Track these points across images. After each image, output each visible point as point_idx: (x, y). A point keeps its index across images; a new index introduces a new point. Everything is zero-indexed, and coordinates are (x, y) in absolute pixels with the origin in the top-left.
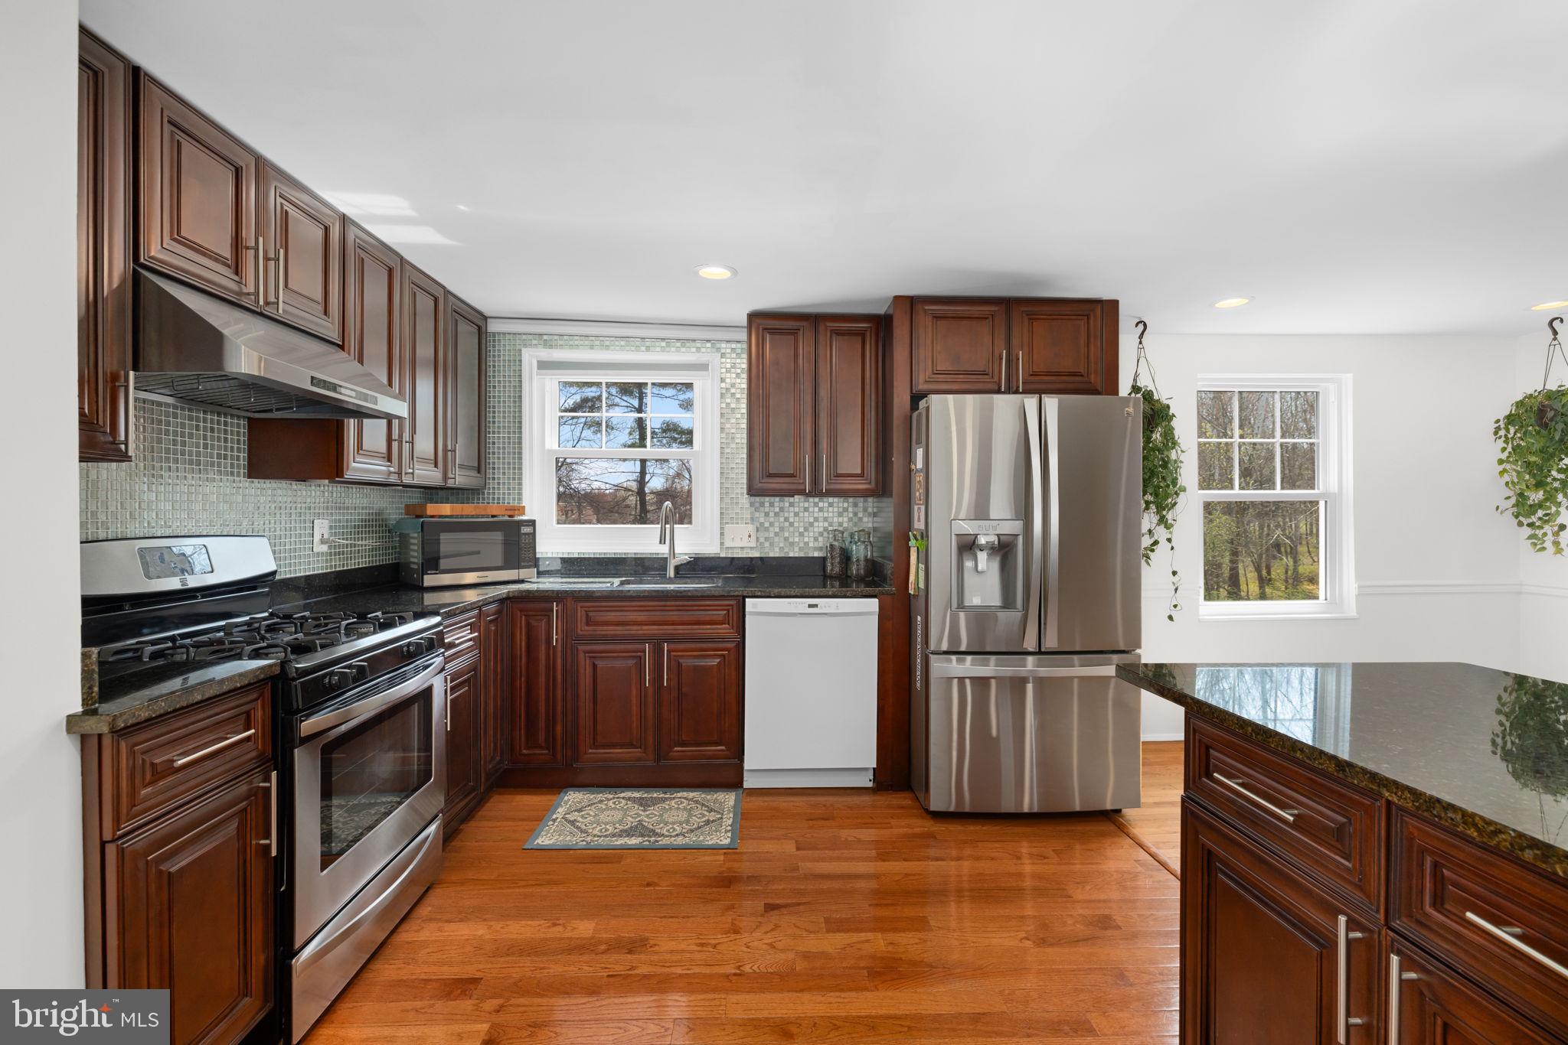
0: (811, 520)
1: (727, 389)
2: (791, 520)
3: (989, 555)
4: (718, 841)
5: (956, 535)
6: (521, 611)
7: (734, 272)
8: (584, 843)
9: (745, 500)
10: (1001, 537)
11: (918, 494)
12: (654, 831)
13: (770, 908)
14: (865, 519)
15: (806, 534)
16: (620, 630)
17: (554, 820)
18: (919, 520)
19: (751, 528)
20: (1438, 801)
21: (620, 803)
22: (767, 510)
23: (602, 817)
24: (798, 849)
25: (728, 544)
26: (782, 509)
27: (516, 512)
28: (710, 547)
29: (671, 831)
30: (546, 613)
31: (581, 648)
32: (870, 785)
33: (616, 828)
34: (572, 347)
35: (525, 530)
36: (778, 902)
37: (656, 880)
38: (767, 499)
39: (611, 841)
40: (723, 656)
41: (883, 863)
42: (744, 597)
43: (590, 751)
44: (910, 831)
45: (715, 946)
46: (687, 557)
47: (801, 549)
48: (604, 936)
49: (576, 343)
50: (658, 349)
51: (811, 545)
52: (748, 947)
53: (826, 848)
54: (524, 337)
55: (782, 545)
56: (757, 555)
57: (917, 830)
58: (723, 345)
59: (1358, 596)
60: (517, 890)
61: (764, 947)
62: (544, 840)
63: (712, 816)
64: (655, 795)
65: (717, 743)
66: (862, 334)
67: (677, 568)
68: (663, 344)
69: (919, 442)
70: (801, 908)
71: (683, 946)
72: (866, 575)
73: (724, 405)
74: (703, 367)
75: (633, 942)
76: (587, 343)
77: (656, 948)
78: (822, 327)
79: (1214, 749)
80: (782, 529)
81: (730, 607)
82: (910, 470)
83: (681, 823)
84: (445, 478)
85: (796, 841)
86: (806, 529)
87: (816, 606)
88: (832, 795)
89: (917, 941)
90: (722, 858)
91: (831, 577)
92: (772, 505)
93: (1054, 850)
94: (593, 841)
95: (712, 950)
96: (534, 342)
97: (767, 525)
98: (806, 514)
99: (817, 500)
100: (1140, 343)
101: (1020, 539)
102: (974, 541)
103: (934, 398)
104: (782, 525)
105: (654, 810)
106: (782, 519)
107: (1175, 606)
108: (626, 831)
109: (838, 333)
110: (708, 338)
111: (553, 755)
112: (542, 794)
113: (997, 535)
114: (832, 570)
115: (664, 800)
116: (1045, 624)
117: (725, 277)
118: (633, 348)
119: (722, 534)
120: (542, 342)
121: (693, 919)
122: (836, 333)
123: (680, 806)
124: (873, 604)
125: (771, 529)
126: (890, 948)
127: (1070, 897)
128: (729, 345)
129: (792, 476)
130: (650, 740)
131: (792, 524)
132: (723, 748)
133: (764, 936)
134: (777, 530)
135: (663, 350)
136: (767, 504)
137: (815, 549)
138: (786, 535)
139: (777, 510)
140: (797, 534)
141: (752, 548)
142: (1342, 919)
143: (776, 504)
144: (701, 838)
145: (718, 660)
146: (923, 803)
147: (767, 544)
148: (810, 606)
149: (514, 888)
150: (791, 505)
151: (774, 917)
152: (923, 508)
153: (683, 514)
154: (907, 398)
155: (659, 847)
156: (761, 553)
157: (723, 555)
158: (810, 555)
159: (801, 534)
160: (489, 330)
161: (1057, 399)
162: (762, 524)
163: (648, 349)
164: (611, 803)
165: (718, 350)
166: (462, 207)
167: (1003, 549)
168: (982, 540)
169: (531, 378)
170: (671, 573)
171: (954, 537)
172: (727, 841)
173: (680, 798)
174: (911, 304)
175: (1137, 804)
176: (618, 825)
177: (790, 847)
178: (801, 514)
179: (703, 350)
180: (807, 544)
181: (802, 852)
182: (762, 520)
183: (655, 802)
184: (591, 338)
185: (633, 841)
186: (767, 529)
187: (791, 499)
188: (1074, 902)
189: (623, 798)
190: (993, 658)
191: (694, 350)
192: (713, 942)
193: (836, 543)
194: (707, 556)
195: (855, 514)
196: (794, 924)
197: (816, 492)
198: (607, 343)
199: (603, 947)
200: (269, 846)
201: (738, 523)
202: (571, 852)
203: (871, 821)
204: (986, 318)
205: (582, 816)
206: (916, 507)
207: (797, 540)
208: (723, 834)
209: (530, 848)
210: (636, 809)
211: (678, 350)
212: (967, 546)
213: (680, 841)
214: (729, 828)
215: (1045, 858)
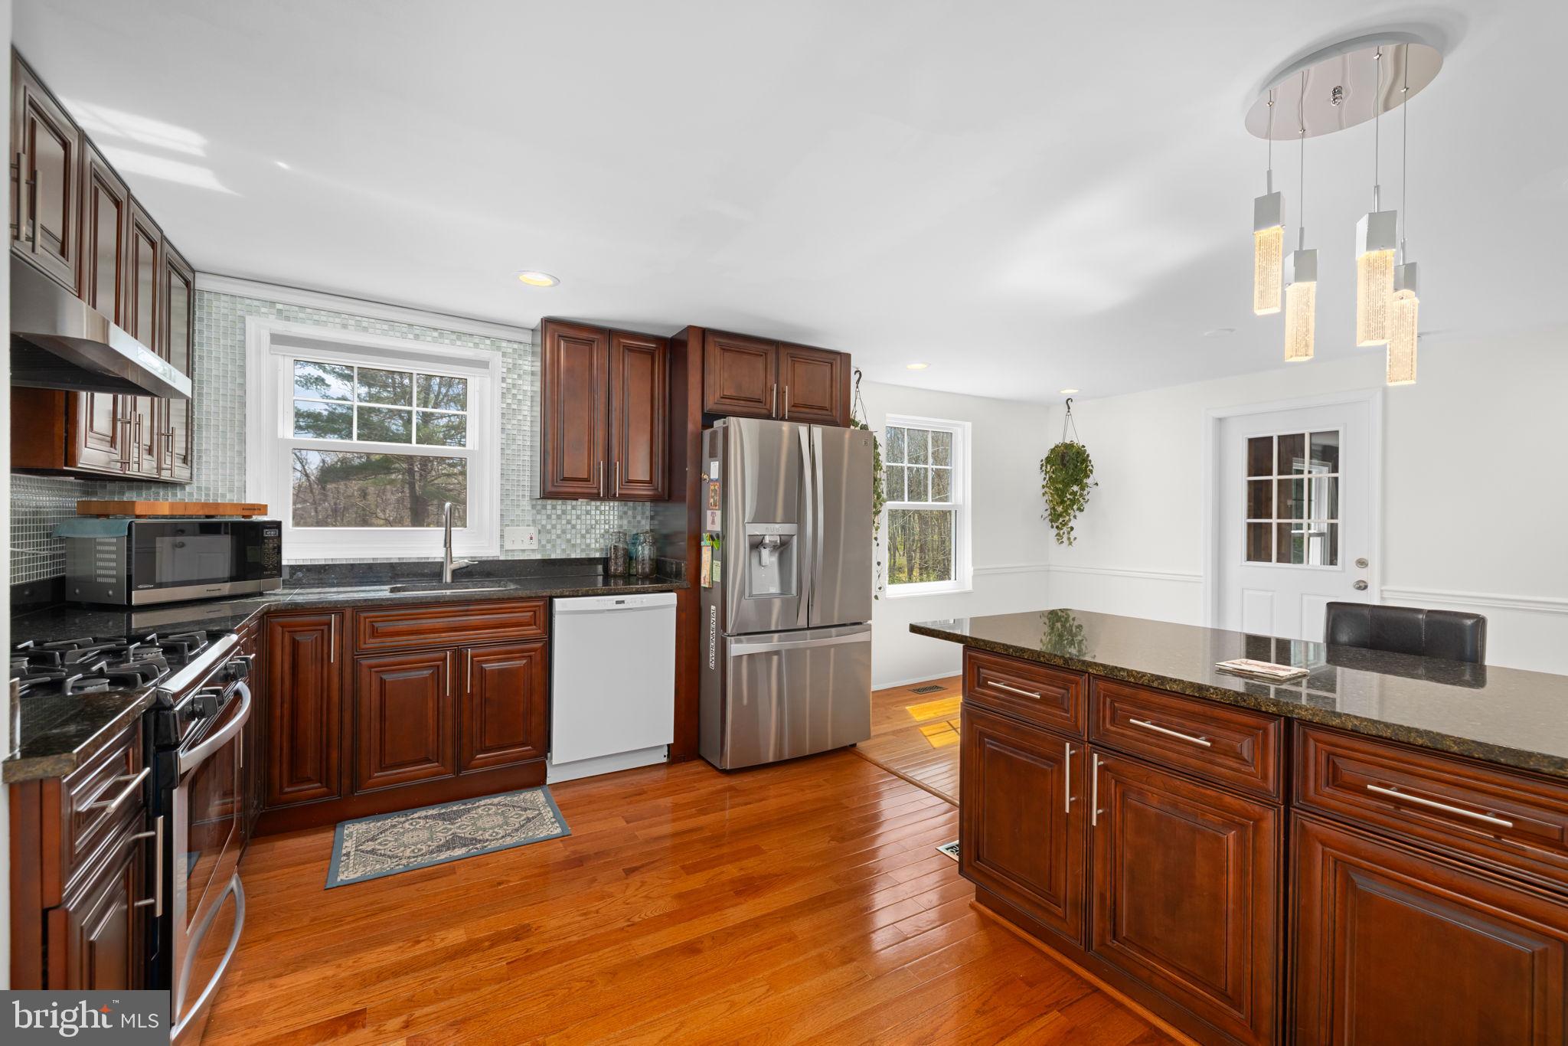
0: (593, 522)
1: (508, 389)
2: (573, 522)
3: (771, 552)
4: (549, 832)
5: (749, 535)
6: (282, 627)
7: (557, 281)
8: (400, 867)
9: (526, 504)
10: (782, 537)
11: (712, 500)
12: (476, 839)
13: (630, 872)
14: (643, 522)
15: (588, 536)
16: (413, 640)
17: (348, 854)
18: (713, 522)
19: (533, 531)
20: (1116, 667)
21: (417, 823)
22: (549, 512)
23: (405, 839)
24: (628, 822)
25: (508, 546)
26: (564, 512)
27: (256, 512)
28: (491, 551)
29: (494, 834)
30: (319, 628)
31: (365, 662)
32: (665, 760)
33: (430, 846)
34: (317, 322)
35: (270, 533)
36: (634, 865)
37: (505, 878)
38: (549, 502)
39: (433, 858)
40: (530, 656)
41: (704, 817)
42: (551, 599)
43: (376, 774)
44: (714, 789)
45: (597, 912)
46: (466, 561)
47: (583, 550)
48: (481, 935)
49: (324, 319)
50: (429, 339)
51: (593, 546)
52: (628, 904)
53: (652, 817)
54: (248, 302)
55: (564, 547)
56: (539, 557)
57: (719, 787)
58: (504, 344)
59: (974, 577)
60: (348, 927)
61: (641, 900)
62: (344, 876)
63: (530, 814)
64: (455, 808)
65: (523, 744)
66: (651, 353)
67: (454, 572)
68: (436, 334)
69: (713, 455)
70: (657, 864)
71: (567, 920)
72: (652, 573)
73: (504, 406)
74: (484, 364)
75: (514, 931)
76: (337, 320)
77: (542, 929)
78: (615, 342)
79: (982, 668)
80: (564, 532)
81: (537, 608)
82: (701, 479)
83: (500, 827)
84: (159, 469)
85: (623, 817)
86: (588, 532)
87: (623, 602)
88: (634, 775)
89: (759, 862)
90: (561, 845)
91: (615, 576)
92: (554, 508)
93: (825, 780)
94: (411, 863)
95: (596, 915)
96: (263, 310)
97: (549, 527)
98: (588, 517)
99: (598, 503)
100: (857, 387)
101: (795, 538)
102: (762, 541)
103: (732, 420)
104: (564, 527)
105: (464, 820)
106: (564, 522)
107: (880, 588)
108: (443, 846)
109: (630, 349)
110: (487, 334)
111: (327, 787)
112: (310, 835)
113: (780, 535)
114: (616, 570)
115: (469, 811)
116: (812, 605)
117: (547, 284)
118: (398, 334)
119: (502, 536)
120: (275, 311)
121: (563, 898)
122: (628, 349)
123: (490, 812)
124: (671, 598)
125: (553, 531)
126: (743, 873)
127: (847, 807)
128: (510, 345)
129: (587, 480)
130: (449, 752)
131: (574, 527)
132: (530, 747)
133: (636, 893)
134: (559, 532)
135: (435, 340)
136: (549, 507)
137: (596, 550)
138: (569, 536)
139: (559, 512)
140: (579, 536)
141: (533, 550)
142: (1068, 745)
143: (559, 507)
144: (530, 834)
145: (525, 661)
146: (717, 765)
147: (549, 546)
148: (618, 602)
149: (341, 925)
150: (573, 508)
151: (636, 878)
152: (719, 513)
153: (457, 517)
154: (699, 417)
155: (487, 852)
156: (543, 555)
157: (502, 558)
158: (592, 556)
159: (583, 537)
160: (197, 286)
161: (821, 429)
162: (544, 526)
163: (417, 337)
164: (407, 825)
165: (499, 348)
166: (283, 165)
167: (782, 547)
168: (767, 540)
169: (259, 353)
170: (448, 578)
171: (747, 537)
172: (558, 831)
173: (485, 805)
174: (704, 334)
175: (868, 737)
176: (429, 843)
177: (622, 824)
178: (583, 517)
179: (481, 346)
180: (588, 545)
181: (631, 824)
182: (544, 522)
183: (459, 814)
184: (343, 316)
185: (459, 852)
186: (549, 532)
187: (574, 502)
188: (851, 810)
189: (419, 818)
190: (776, 635)
191: (471, 345)
192: (593, 909)
193: (621, 546)
194: (485, 559)
195: (634, 517)
196: (657, 877)
197: (609, 496)
198: (365, 324)
199: (487, 944)
200: (153, 906)
201: (518, 525)
202: (390, 878)
203: (678, 788)
204: (761, 355)
205: (380, 844)
206: (709, 513)
207: (578, 541)
208: (550, 826)
209: (335, 886)
210: (441, 825)
211: (452, 343)
212: (757, 545)
213: (509, 841)
214: (553, 820)
215: (820, 786)
